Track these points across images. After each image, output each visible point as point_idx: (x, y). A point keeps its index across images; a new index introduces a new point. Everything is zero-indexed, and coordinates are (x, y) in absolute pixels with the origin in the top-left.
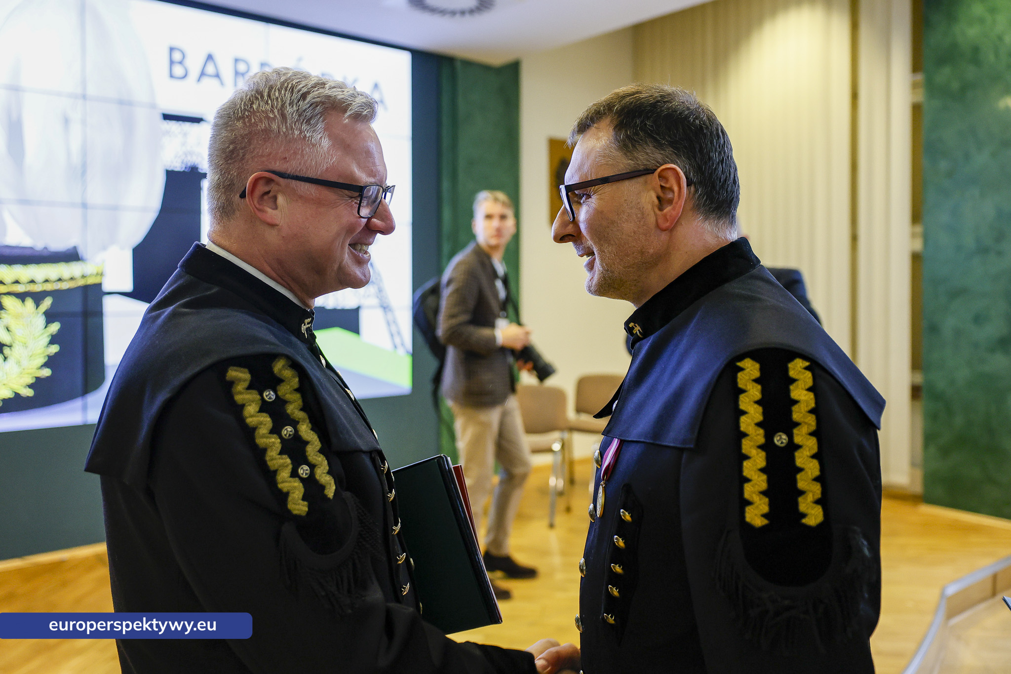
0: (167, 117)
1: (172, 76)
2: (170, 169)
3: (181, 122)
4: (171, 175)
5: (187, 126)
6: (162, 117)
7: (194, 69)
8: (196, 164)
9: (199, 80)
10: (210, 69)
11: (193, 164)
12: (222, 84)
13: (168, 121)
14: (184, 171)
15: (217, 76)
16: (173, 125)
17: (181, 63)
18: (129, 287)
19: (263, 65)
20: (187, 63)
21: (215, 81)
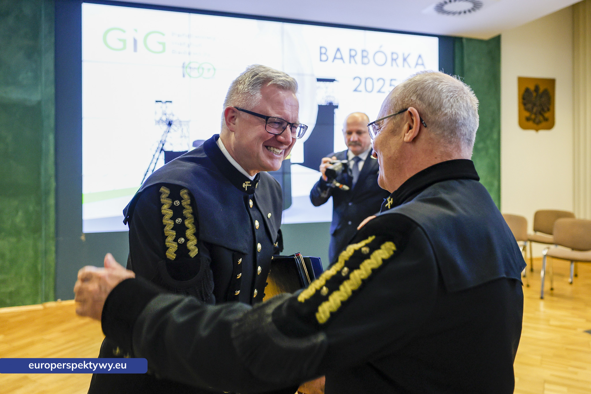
0: (319, 80)
1: (321, 60)
2: (320, 104)
3: (325, 82)
4: (320, 107)
5: (328, 83)
6: (317, 80)
7: (331, 56)
8: (332, 101)
9: (333, 61)
10: (338, 55)
11: (330, 102)
12: (344, 62)
13: (319, 82)
14: (326, 105)
15: (342, 58)
16: (321, 83)
17: (325, 54)
18: (302, 161)
19: (363, 51)
20: (328, 53)
21: (341, 61)
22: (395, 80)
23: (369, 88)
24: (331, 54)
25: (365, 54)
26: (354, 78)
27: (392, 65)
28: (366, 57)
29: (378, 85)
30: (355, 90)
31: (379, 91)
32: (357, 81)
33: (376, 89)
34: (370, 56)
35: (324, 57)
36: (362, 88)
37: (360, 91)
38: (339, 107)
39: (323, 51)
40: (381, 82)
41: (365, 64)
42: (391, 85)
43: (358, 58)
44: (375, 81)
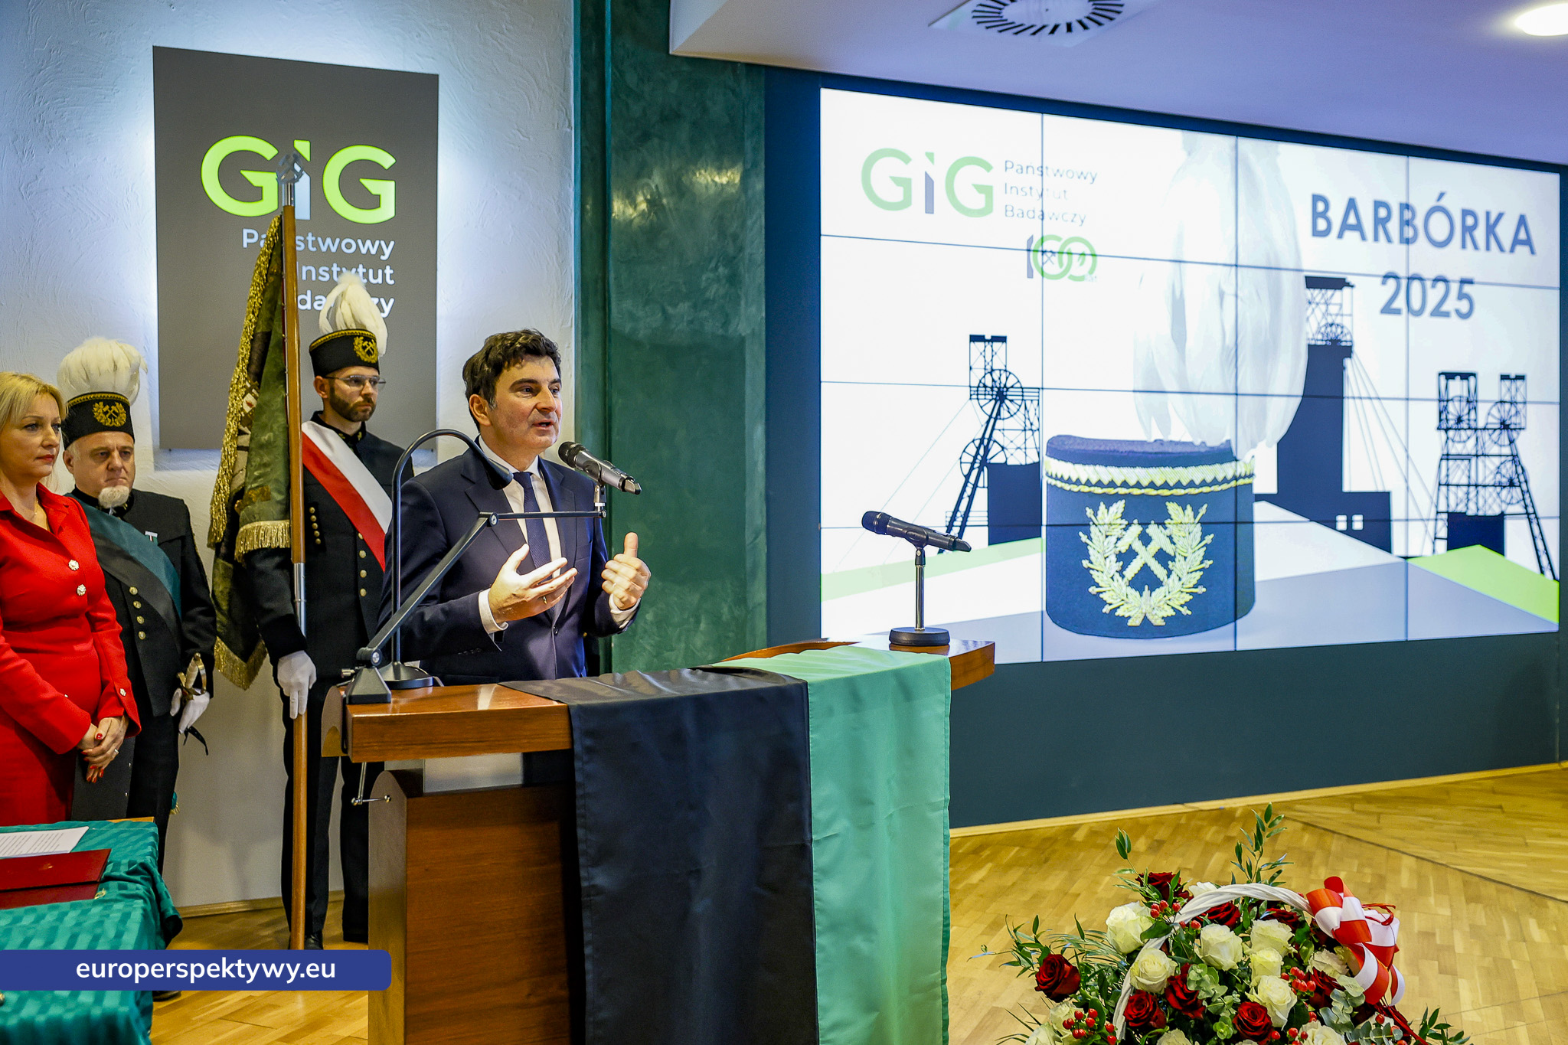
0: (1313, 282)
1: (1315, 232)
2: (1311, 343)
4: (1312, 349)
6: (1305, 282)
7: (1337, 220)
9: (1341, 235)
10: (1352, 219)
13: (1312, 287)
15: (1358, 226)
16: (1317, 293)
17: (1324, 215)
19: (1406, 206)
20: (1330, 214)
21: (1356, 235)
22: (1470, 282)
23: (1416, 304)
24: (1336, 214)
25: (1407, 215)
26: (1387, 277)
27: (1464, 246)
28: (1408, 223)
29: (1435, 294)
30: (1388, 309)
31: (1437, 312)
32: (1392, 282)
33: (1431, 305)
34: (1419, 222)
35: (1322, 225)
36: (1400, 303)
37: (1398, 312)
38: (1355, 349)
39: (1321, 207)
40: (1441, 286)
41: (1407, 241)
42: (1462, 296)
43: (1393, 226)
44: (1429, 284)
